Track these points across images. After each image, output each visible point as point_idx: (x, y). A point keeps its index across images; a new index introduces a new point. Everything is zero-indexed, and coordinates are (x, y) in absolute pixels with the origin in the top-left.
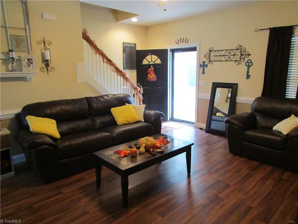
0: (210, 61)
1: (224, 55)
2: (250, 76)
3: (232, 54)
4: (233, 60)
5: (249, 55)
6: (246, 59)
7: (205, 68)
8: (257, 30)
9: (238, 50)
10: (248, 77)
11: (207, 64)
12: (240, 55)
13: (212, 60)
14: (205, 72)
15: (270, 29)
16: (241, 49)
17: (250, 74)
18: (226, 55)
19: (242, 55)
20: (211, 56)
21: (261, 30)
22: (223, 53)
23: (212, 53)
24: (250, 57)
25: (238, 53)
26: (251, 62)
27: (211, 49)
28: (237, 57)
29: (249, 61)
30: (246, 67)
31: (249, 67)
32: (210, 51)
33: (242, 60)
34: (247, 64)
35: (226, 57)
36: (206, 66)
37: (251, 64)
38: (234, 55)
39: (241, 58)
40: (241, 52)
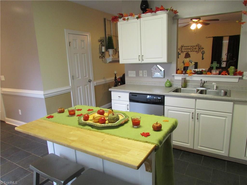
0: (182, 52)
1: (189, 49)
2: (204, 58)
3: (194, 48)
4: (195, 51)
5: (203, 48)
6: (202, 51)
7: (179, 55)
8: (207, 37)
9: (197, 46)
10: (203, 59)
11: (180, 53)
12: (198, 49)
13: (183, 51)
14: (179, 57)
15: (213, 37)
16: (199, 46)
17: (203, 57)
18: (191, 49)
19: (199, 49)
20: (182, 49)
21: (209, 37)
22: (189, 48)
23: (183, 48)
24: (203, 50)
25: (197, 47)
26: (204, 52)
27: (182, 46)
28: (197, 50)
29: (203, 52)
30: (202, 55)
31: (203, 54)
32: (182, 47)
33: (199, 51)
34: (202, 53)
35: (191, 50)
36: (180, 54)
37: (204, 53)
38: (195, 49)
39: (199, 50)
40: (199, 47)
